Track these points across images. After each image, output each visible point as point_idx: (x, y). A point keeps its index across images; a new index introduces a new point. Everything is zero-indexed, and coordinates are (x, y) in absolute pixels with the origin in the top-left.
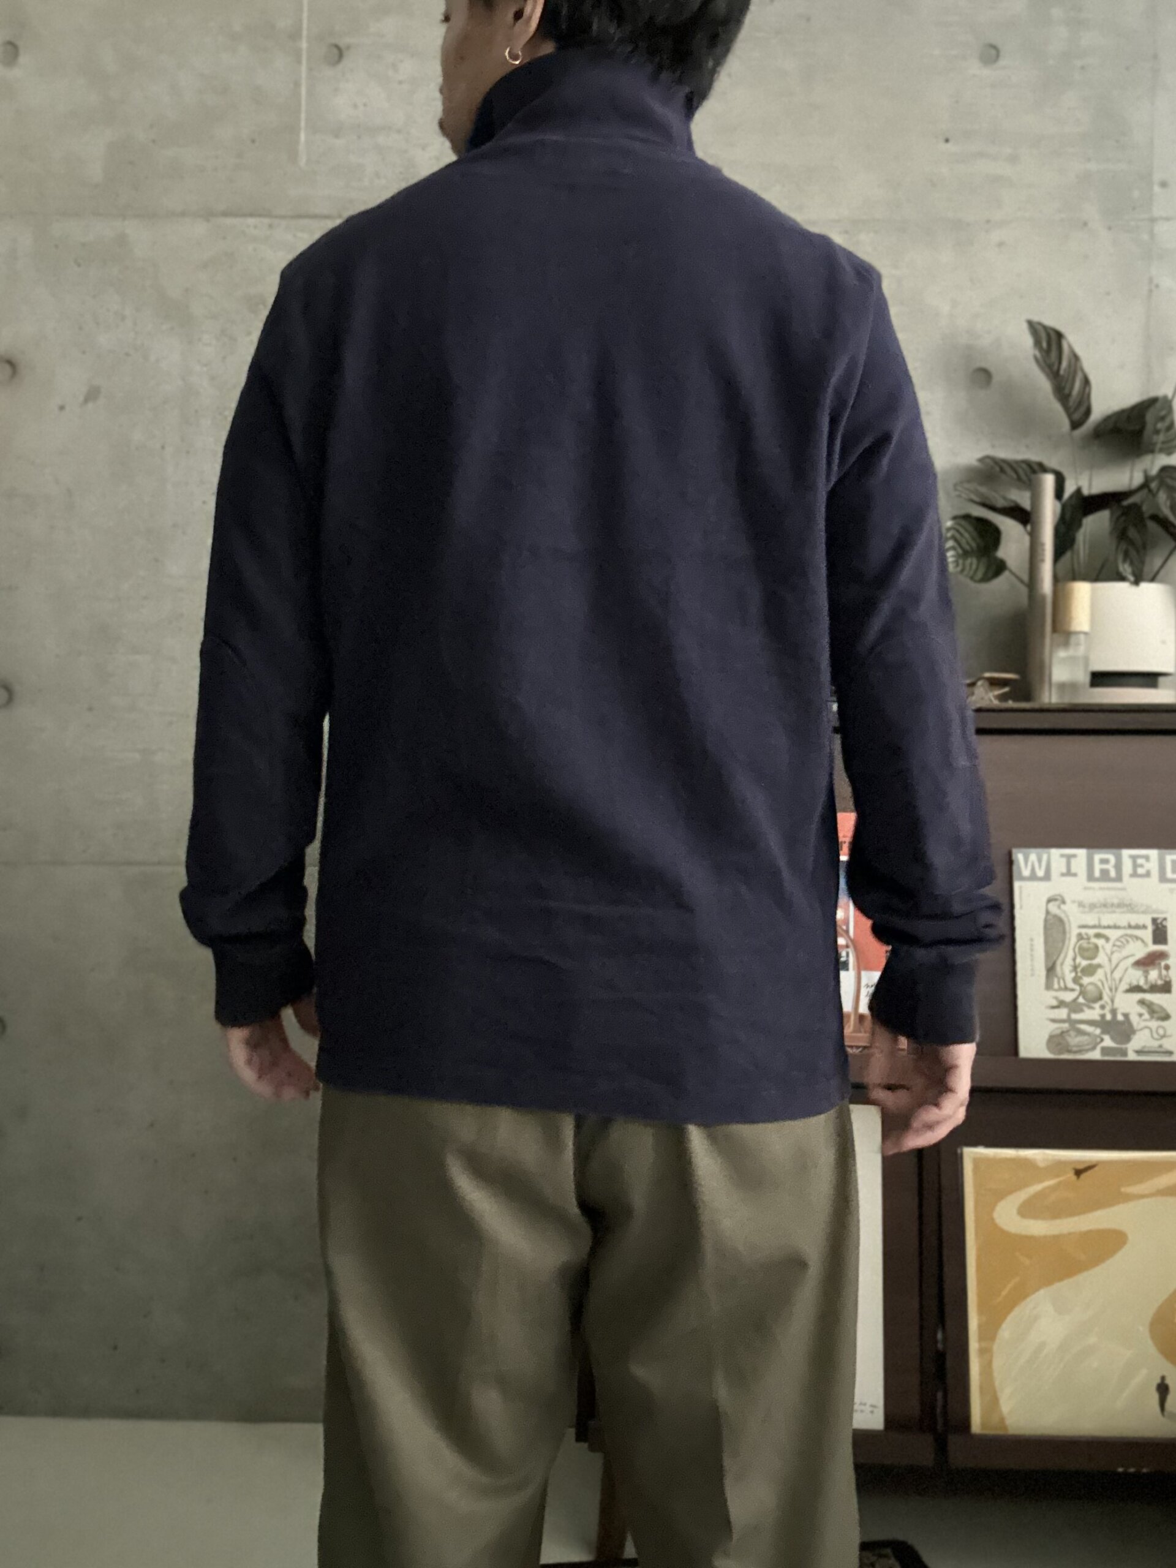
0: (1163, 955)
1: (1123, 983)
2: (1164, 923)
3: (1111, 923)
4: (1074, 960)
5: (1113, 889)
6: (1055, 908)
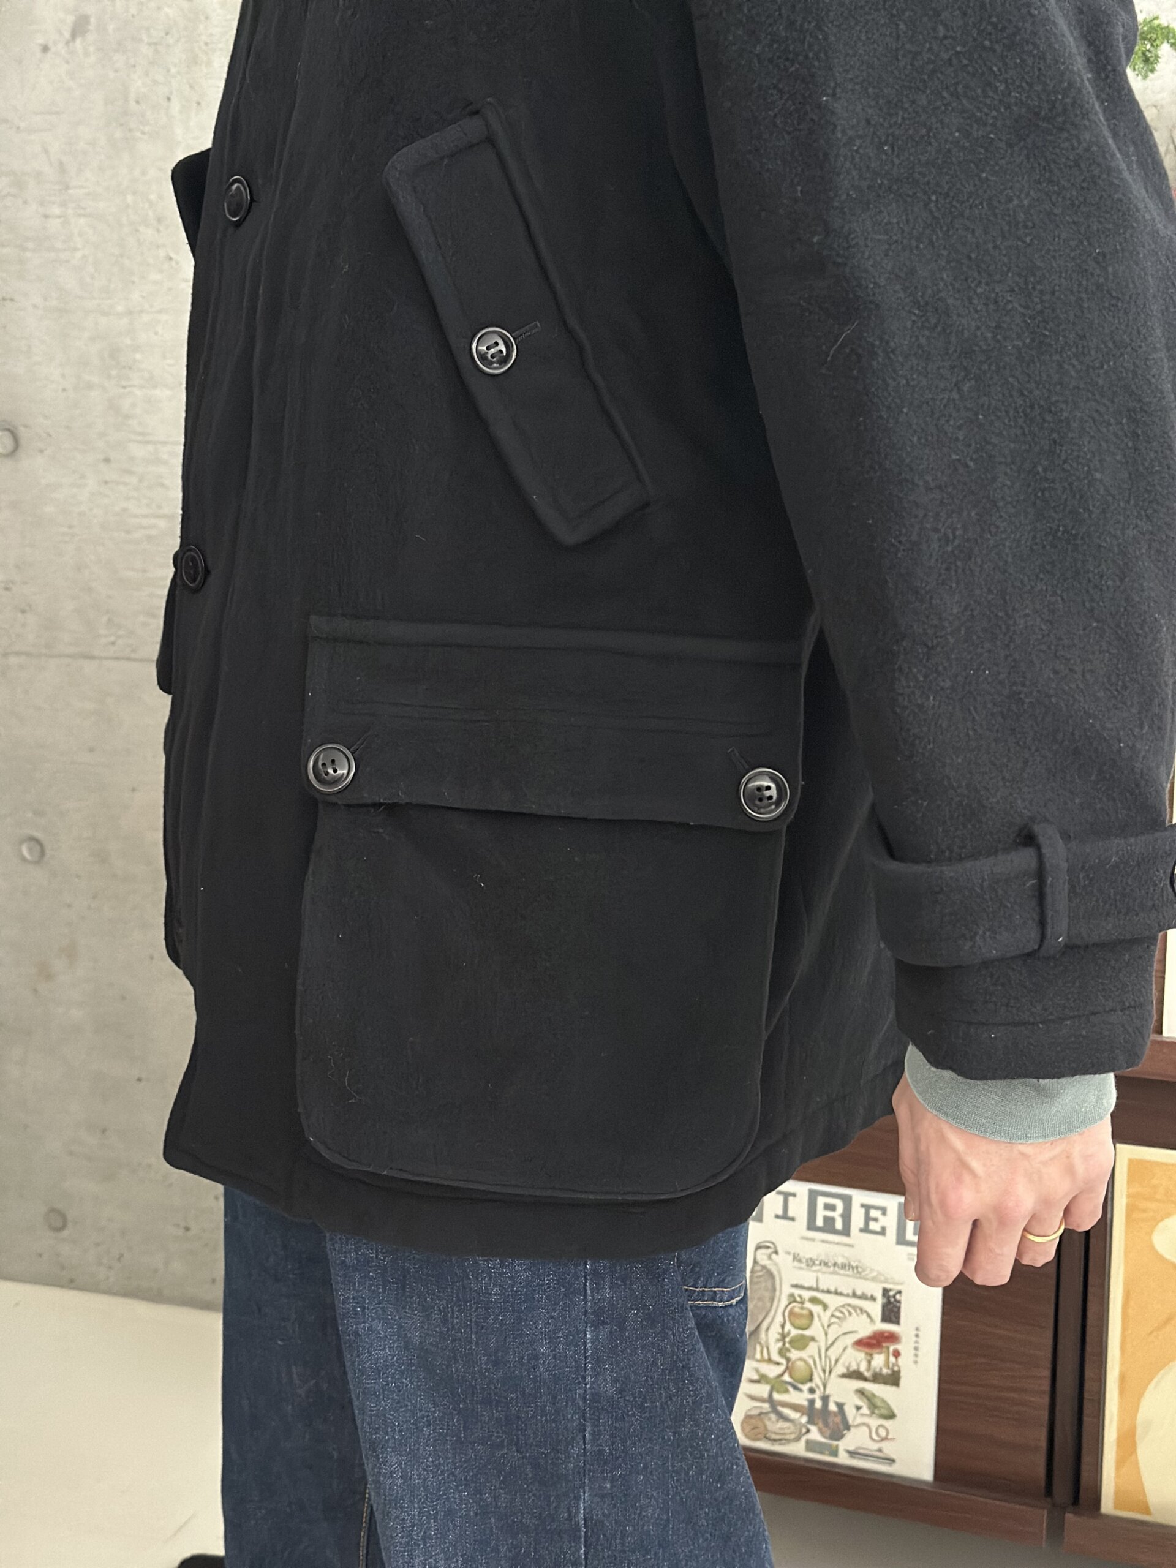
0: (893, 1338)
1: (839, 1364)
2: (898, 1297)
3: (832, 1289)
4: (783, 1326)
5: (838, 1243)
6: (765, 1257)
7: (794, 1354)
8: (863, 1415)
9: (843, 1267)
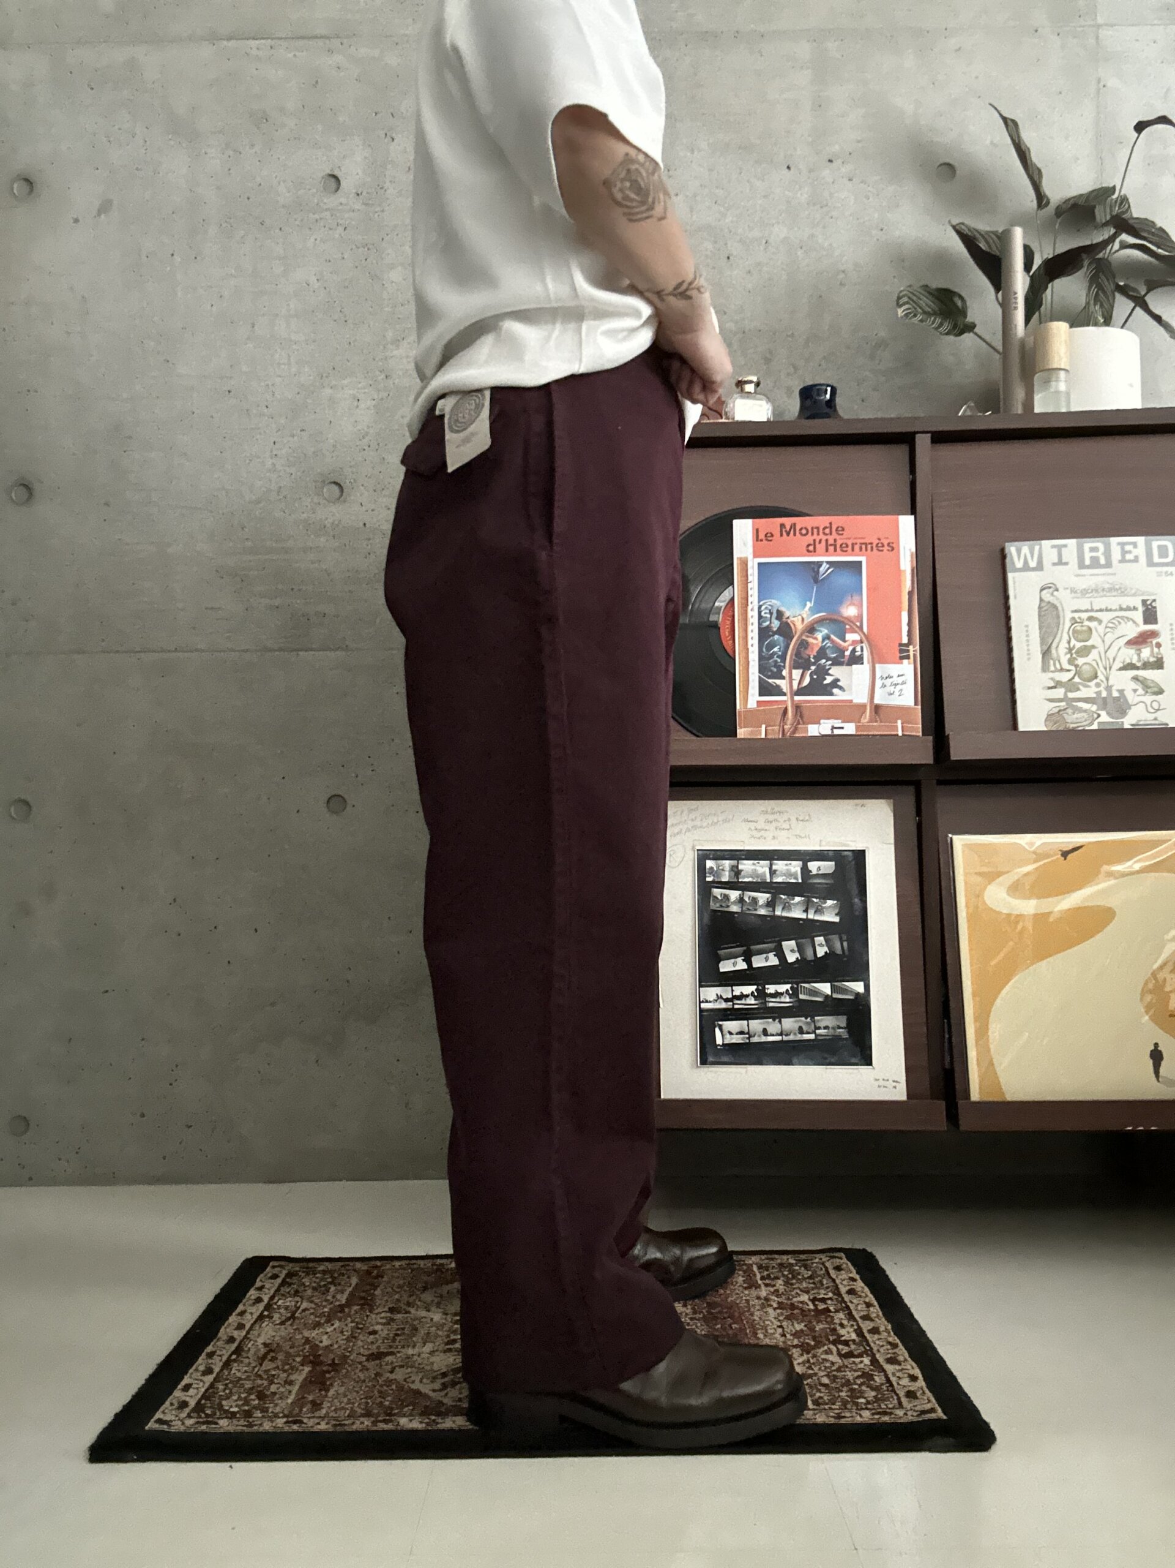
0: (1154, 634)
1: (1116, 662)
2: (1154, 604)
3: (1104, 607)
4: (1069, 642)
5: (1104, 574)
6: (1048, 595)
7: (1080, 661)
8: (1138, 695)
9: (1110, 590)
